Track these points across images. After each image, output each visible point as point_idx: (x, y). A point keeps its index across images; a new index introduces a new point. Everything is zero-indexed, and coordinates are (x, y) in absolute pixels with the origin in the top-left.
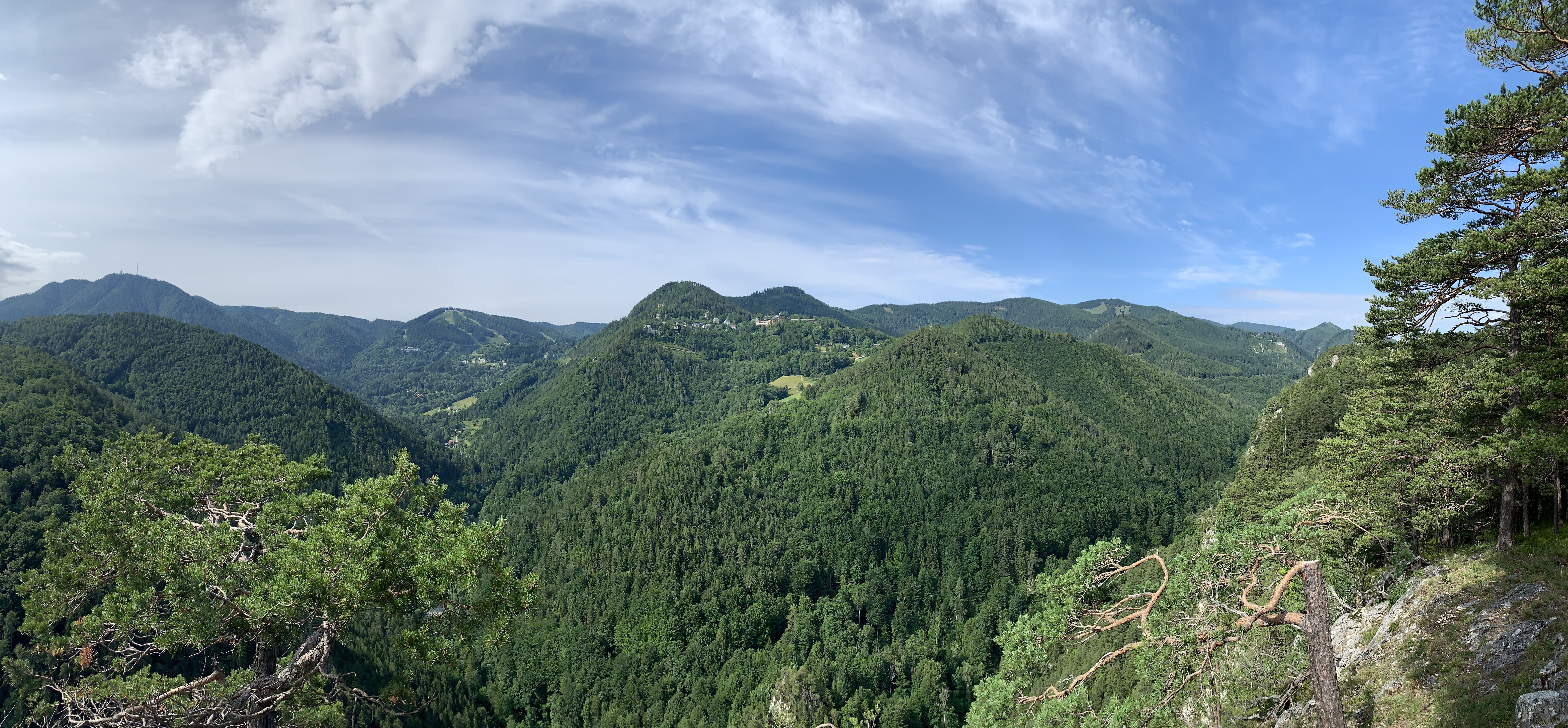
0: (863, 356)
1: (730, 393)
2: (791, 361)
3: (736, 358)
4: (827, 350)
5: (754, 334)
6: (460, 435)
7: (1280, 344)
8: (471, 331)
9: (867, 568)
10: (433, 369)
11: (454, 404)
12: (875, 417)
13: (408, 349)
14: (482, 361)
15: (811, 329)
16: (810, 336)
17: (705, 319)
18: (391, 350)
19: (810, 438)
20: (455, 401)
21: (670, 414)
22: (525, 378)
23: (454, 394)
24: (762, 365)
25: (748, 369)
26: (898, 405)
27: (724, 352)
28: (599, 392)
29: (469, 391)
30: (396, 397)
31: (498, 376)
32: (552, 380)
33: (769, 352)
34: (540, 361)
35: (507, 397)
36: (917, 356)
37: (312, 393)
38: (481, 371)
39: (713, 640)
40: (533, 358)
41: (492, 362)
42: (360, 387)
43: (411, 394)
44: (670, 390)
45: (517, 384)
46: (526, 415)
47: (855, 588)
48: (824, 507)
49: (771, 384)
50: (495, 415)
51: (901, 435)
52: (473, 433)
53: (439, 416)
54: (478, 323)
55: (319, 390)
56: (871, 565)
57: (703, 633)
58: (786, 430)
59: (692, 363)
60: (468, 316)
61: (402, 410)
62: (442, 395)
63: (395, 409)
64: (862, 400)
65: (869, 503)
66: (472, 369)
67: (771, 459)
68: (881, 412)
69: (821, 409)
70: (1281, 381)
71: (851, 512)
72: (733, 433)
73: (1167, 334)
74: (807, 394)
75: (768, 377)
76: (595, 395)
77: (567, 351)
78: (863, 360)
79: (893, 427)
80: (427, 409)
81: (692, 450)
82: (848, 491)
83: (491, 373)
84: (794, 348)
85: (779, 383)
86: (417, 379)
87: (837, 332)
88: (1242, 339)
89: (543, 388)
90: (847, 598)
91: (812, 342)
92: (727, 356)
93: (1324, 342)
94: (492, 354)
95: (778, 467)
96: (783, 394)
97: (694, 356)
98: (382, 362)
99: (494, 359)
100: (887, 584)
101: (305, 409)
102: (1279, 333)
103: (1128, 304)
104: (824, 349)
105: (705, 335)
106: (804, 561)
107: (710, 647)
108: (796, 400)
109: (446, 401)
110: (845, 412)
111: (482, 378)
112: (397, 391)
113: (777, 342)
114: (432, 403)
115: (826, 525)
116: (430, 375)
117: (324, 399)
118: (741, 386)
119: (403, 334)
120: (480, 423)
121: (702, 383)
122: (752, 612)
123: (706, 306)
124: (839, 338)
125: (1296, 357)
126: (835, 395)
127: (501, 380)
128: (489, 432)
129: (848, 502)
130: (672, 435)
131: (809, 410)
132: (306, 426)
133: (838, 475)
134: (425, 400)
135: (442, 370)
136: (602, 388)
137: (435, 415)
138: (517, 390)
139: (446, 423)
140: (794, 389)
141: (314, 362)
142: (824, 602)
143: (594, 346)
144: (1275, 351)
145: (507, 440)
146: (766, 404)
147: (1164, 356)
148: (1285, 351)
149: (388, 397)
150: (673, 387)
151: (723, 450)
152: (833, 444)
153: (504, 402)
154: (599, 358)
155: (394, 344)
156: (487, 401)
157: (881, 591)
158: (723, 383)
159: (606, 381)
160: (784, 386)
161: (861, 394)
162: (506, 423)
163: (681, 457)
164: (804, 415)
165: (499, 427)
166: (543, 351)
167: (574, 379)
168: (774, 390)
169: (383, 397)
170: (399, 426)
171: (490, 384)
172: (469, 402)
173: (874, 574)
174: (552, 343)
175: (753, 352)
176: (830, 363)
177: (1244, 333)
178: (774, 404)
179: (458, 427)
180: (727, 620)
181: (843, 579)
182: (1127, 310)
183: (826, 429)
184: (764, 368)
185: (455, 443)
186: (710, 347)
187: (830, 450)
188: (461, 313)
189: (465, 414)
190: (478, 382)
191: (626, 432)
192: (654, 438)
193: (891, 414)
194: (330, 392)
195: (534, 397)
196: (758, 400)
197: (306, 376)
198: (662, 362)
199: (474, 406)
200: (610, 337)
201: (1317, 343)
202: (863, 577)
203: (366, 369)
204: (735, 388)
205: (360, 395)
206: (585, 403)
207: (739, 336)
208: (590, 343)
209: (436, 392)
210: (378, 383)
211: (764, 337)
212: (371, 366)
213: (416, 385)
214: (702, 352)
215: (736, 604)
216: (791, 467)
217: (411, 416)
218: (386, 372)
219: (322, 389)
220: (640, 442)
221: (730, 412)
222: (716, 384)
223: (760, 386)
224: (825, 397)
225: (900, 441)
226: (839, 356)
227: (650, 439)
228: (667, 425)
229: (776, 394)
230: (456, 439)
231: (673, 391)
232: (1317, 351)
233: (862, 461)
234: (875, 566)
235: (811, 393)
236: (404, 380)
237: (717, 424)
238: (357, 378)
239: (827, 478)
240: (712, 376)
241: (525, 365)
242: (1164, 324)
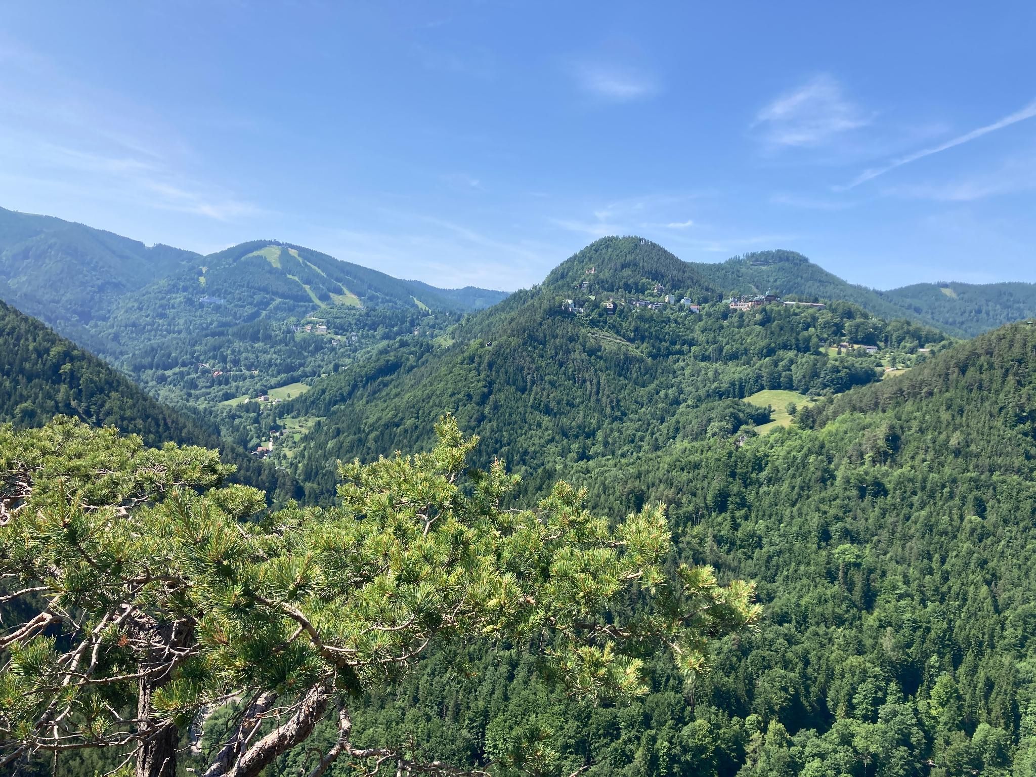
0: (900, 366)
1: (682, 408)
2: (780, 368)
3: (695, 357)
4: (839, 353)
5: (725, 323)
6: (276, 439)
8: (308, 282)
9: (883, 701)
10: (242, 337)
11: (270, 392)
12: (912, 467)
13: (206, 299)
14: (322, 330)
15: (815, 319)
16: (811, 329)
17: (652, 295)
18: (179, 298)
19: (802, 488)
20: (272, 388)
21: (591, 434)
22: (382, 362)
23: (273, 376)
24: (734, 372)
25: (711, 374)
26: (957, 453)
27: (678, 347)
28: (490, 393)
29: (296, 374)
30: (182, 374)
31: (343, 355)
32: (423, 369)
33: (746, 352)
34: (407, 338)
35: (355, 387)
36: (998, 373)
37: (34, 356)
38: (318, 346)
39: (631, 762)
40: (399, 333)
41: (336, 333)
42: (122, 353)
43: (205, 372)
44: (594, 398)
45: (370, 369)
46: (380, 418)
47: (860, 729)
48: (816, 594)
49: (746, 400)
50: (335, 413)
51: (957, 501)
52: (297, 437)
53: (247, 408)
54: (319, 271)
55: (47, 351)
56: (890, 698)
57: (616, 750)
58: (764, 474)
59: (629, 360)
60: (304, 258)
61: (190, 395)
62: (252, 377)
63: (178, 392)
64: (894, 440)
65: (893, 602)
66: (304, 340)
67: (738, 514)
68: (925, 460)
69: (822, 446)
71: (860, 610)
72: (683, 469)
74: (802, 421)
75: (741, 390)
76: (484, 398)
77: (450, 329)
78: (899, 373)
79: (943, 486)
80: (228, 397)
81: (619, 487)
82: (858, 578)
83: (333, 349)
84: (785, 347)
85: (760, 399)
86: (215, 348)
87: (858, 326)
89: (408, 380)
90: (846, 739)
91: (815, 340)
92: (681, 352)
94: (338, 321)
95: (747, 527)
96: (763, 418)
97: (634, 350)
98: (162, 316)
99: (340, 329)
100: (917, 736)
101: (17, 383)
104: (833, 352)
105: (650, 320)
106: (779, 671)
107: (624, 771)
108: (783, 428)
109: (258, 386)
110: (861, 455)
111: (319, 356)
112: (184, 364)
113: (756, 338)
114: (238, 387)
115: (818, 624)
116: (238, 345)
117: (57, 367)
118: (699, 399)
119: (200, 274)
120: (311, 423)
121: (642, 392)
122: (693, 734)
123: (656, 276)
124: (860, 335)
126: (844, 427)
127: (348, 361)
128: (323, 438)
129: (857, 595)
130: (591, 463)
131: (802, 447)
132: (17, 411)
133: (845, 552)
134: (227, 382)
135: (255, 338)
136: (496, 387)
137: (240, 406)
138: (371, 378)
139: (256, 421)
140: (780, 412)
141: (39, 302)
142: (807, 739)
143: (489, 325)
145: (347, 452)
146: (735, 430)
149: (168, 373)
150: (598, 393)
151: (666, 492)
152: (838, 502)
153: (350, 394)
154: (495, 343)
155: (185, 289)
156: (324, 391)
157: (904, 740)
158: (672, 392)
159: (503, 377)
160: (765, 406)
161: (892, 427)
162: (349, 428)
163: (603, 497)
164: (794, 453)
165: (338, 432)
166: (412, 324)
167: (456, 371)
168: (748, 410)
169: (160, 372)
170: (182, 420)
171: (331, 367)
172: (295, 391)
173: (895, 714)
174: (426, 314)
175: (721, 349)
176: (842, 374)
178: (747, 432)
179: (276, 428)
180: (654, 739)
181: (840, 712)
183: (827, 477)
184: (737, 376)
185: (267, 451)
186: (657, 338)
187: (832, 512)
188: (293, 252)
189: (286, 409)
190: (312, 362)
191: (526, 452)
192: (565, 466)
193: (941, 464)
194: (67, 356)
195: (394, 391)
196: (723, 423)
197: (23, 326)
198: (584, 356)
199: (302, 399)
200: (513, 314)
202: (876, 712)
203: (134, 325)
204: (689, 402)
205: (122, 367)
206: (469, 407)
207: (701, 323)
208: (483, 320)
209: (244, 371)
210: (153, 349)
211: (739, 327)
212: (143, 321)
213: (214, 357)
214: (645, 345)
215: (669, 716)
216: (768, 529)
217: (202, 405)
218: (169, 332)
219: (54, 351)
220: (545, 470)
221: (679, 437)
222: (662, 393)
223: (728, 402)
224: (830, 427)
225: (955, 511)
226: (857, 365)
227: (559, 467)
228: (585, 448)
229: (752, 417)
230: (270, 446)
231: (598, 400)
233: (884, 534)
234: (898, 701)
235: (808, 420)
236: (197, 348)
237: (659, 453)
238: (116, 338)
239: (824, 553)
240: (656, 382)
241: (385, 343)
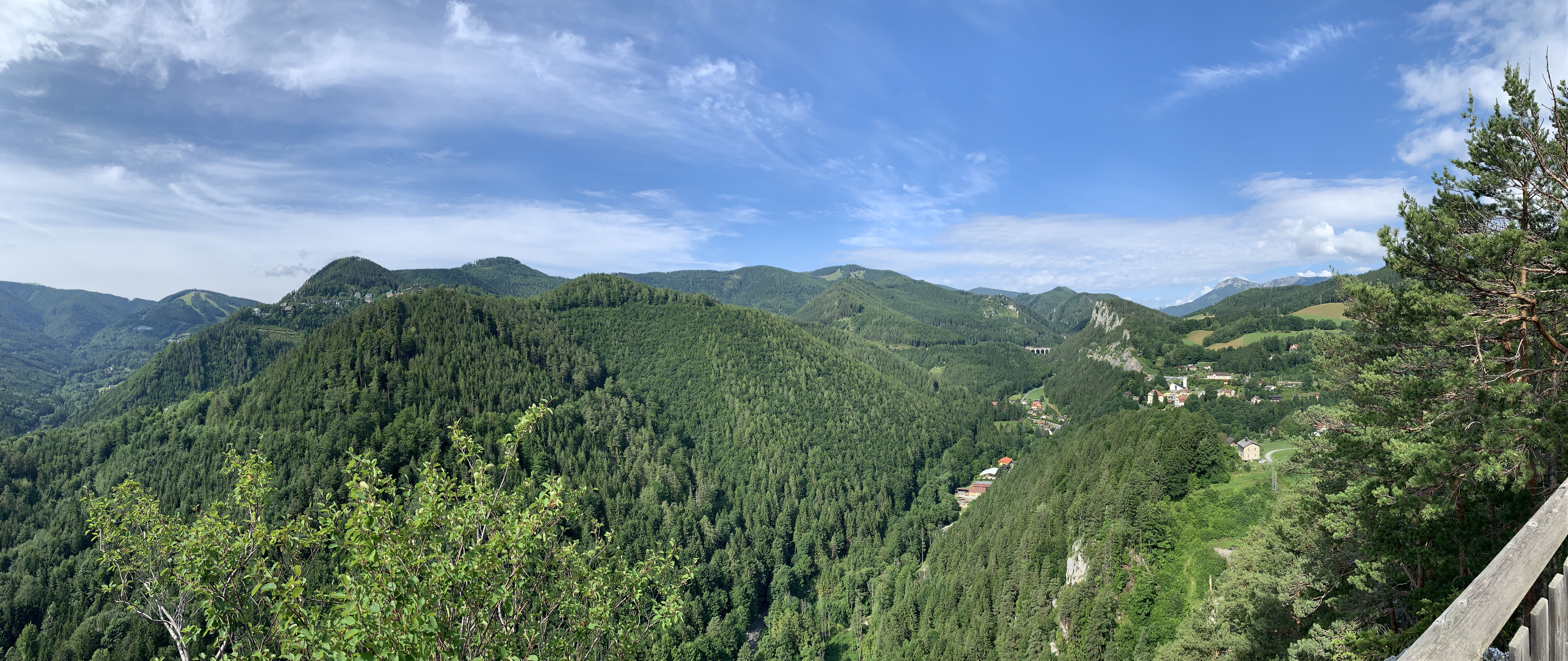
7: (1011, 307)
70: (1008, 350)
73: (893, 298)
88: (972, 302)
93: (1059, 306)
102: (1012, 297)
103: (863, 269)
125: (1029, 321)
144: (1006, 315)
147: (874, 321)
148: (1016, 315)
177: (974, 297)
182: (861, 275)
201: (1051, 306)
232: (1051, 315)
242: (892, 287)
